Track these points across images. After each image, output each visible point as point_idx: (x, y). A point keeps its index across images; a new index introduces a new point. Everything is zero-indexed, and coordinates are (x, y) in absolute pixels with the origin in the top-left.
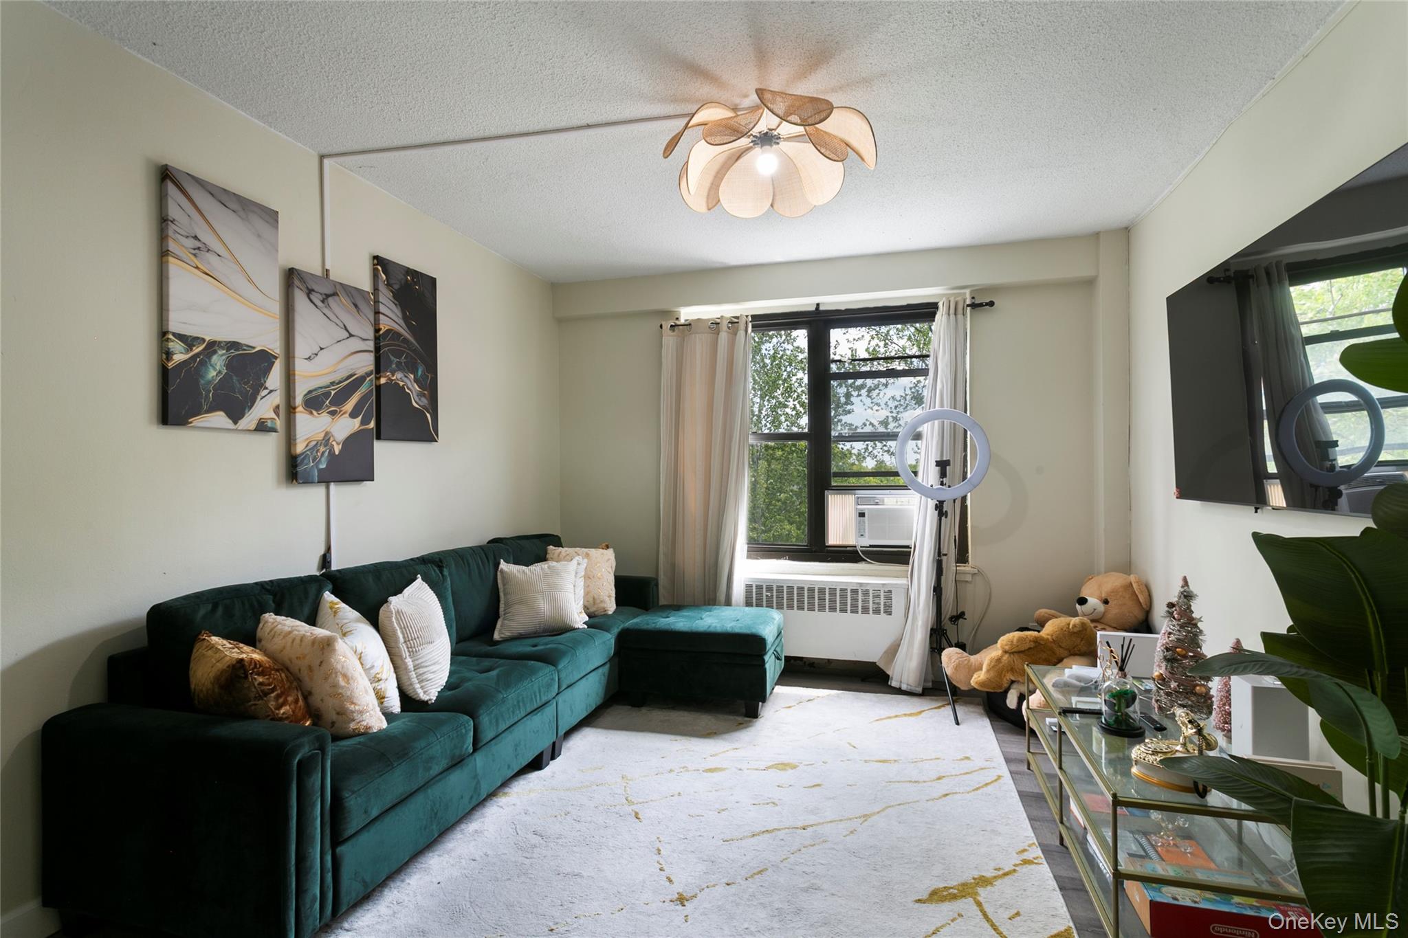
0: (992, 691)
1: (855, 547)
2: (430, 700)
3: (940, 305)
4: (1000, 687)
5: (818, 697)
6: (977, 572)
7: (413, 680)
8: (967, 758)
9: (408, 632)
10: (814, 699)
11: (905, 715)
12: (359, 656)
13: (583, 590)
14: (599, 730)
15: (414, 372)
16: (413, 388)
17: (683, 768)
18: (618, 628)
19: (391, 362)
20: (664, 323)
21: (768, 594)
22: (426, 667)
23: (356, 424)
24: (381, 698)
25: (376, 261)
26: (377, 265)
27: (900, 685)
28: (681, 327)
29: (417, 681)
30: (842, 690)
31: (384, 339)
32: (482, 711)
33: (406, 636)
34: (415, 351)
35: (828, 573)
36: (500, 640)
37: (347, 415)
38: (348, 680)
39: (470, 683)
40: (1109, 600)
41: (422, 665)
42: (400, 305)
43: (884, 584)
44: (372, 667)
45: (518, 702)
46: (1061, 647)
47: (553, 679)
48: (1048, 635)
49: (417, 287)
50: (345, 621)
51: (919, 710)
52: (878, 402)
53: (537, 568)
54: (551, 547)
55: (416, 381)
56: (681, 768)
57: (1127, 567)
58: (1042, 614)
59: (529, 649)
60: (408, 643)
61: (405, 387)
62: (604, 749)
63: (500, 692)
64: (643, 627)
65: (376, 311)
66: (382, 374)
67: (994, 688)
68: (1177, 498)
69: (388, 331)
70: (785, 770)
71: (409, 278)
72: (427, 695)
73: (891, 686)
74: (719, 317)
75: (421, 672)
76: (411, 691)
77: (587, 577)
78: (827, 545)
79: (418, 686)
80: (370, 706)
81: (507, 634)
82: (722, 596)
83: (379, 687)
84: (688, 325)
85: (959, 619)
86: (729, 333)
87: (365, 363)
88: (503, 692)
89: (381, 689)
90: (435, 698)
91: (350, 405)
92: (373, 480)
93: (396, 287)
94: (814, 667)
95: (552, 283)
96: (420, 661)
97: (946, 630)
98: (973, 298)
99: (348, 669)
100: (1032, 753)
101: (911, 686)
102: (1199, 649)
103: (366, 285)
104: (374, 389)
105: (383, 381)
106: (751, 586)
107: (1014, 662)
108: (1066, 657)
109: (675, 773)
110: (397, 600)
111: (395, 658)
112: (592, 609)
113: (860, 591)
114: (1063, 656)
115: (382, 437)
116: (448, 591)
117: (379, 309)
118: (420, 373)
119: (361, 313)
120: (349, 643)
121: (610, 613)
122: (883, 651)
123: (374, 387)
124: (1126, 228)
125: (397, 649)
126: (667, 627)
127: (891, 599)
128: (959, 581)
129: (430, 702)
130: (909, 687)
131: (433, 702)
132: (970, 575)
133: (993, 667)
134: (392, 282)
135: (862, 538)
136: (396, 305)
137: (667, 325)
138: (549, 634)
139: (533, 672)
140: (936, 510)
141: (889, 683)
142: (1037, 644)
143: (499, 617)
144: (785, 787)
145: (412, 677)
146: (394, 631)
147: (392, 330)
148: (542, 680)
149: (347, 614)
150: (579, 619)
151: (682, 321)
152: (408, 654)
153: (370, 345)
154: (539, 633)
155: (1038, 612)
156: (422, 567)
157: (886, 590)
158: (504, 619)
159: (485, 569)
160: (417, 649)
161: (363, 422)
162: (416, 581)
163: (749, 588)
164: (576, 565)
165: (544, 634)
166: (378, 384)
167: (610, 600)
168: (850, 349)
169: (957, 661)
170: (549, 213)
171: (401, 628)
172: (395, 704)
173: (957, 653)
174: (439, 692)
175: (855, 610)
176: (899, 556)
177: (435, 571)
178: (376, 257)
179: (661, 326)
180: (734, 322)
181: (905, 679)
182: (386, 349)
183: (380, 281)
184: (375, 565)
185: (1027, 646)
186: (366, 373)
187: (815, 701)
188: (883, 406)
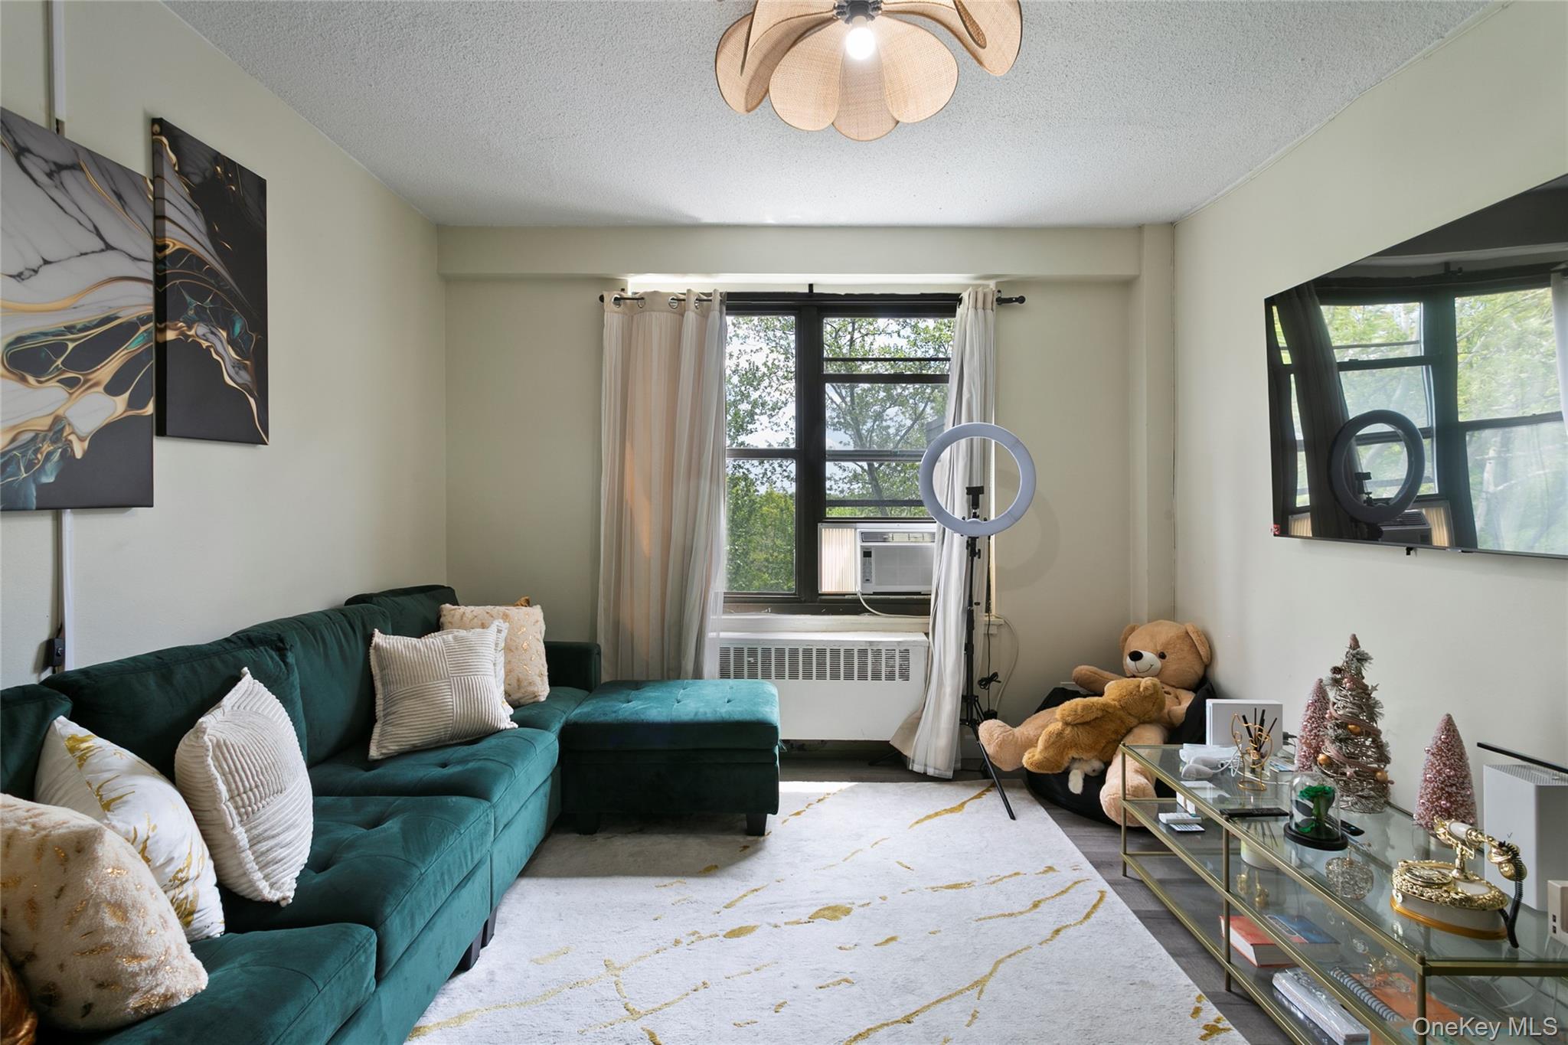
0: (1050, 772)
1: (856, 594)
2: (284, 899)
3: (965, 296)
4: (1059, 767)
5: (829, 794)
6: (1003, 623)
7: (248, 866)
8: (1050, 869)
9: (237, 778)
10: (824, 798)
11: (947, 811)
12: (141, 846)
13: (503, 669)
14: (543, 881)
15: (228, 327)
16: (226, 355)
17: (693, 934)
18: (560, 722)
19: (186, 306)
20: (605, 294)
21: (750, 659)
22: (273, 837)
23: (118, 406)
24: (186, 913)
25: (157, 128)
26: (160, 134)
27: (925, 770)
28: (628, 301)
29: (257, 867)
30: (852, 781)
31: (174, 265)
32: (388, 910)
33: (234, 786)
34: (229, 293)
35: (824, 628)
36: (380, 757)
37: (101, 389)
38: (125, 912)
39: (354, 853)
40: (1166, 654)
41: (266, 834)
42: (203, 212)
43: (899, 643)
44: (170, 861)
45: (442, 875)
46: (1130, 714)
47: (488, 823)
48: (1113, 700)
49: (233, 188)
50: (107, 776)
51: (959, 803)
52: (778, 421)
53: (434, 640)
54: (448, 605)
55: (231, 342)
56: (690, 935)
57: (1171, 613)
58: (1083, 672)
59: (437, 772)
60: (238, 799)
61: (212, 350)
62: (560, 915)
63: (414, 865)
64: (599, 720)
65: (158, 214)
66: (168, 323)
67: (1053, 769)
68: (1275, 535)
69: (182, 252)
70: (835, 918)
71: (219, 169)
72: (277, 889)
73: (912, 771)
74: (685, 292)
75: (264, 849)
76: (245, 886)
77: (509, 649)
78: (820, 592)
79: (258, 876)
80: (174, 951)
81: (393, 748)
82: (689, 666)
83: (182, 896)
84: (639, 299)
85: (990, 683)
86: (696, 313)
87: (138, 300)
88: (420, 864)
89: (186, 898)
90: (292, 894)
91: (107, 371)
92: (152, 506)
93: (197, 179)
94: (805, 750)
95: (437, 225)
96: (261, 829)
97: (978, 697)
98: (999, 291)
99: (125, 890)
100: (1128, 855)
101: (939, 770)
102: (1375, 725)
103: (137, 161)
104: (154, 347)
105: (171, 335)
106: (728, 649)
107: (1078, 736)
108: (1136, 726)
109: (684, 944)
110: (213, 721)
111: (211, 830)
112: (515, 696)
113: (869, 652)
114: (1132, 726)
115: (168, 433)
116: (296, 690)
117: (164, 212)
118: (237, 329)
119: (127, 209)
120: (119, 825)
121: (543, 699)
122: (898, 726)
123: (153, 343)
124: (1172, 223)
125: (215, 813)
126: (634, 718)
127: (908, 660)
128: (992, 634)
129: (283, 904)
130: (937, 772)
131: (291, 901)
132: (996, 627)
133: (1053, 743)
134: (188, 169)
135: (867, 584)
136: (195, 210)
137: (610, 297)
138: (459, 741)
139: (459, 817)
140: (967, 548)
141: (910, 768)
142: (1105, 713)
143: (376, 721)
144: (850, 949)
145: (247, 860)
146: (210, 782)
147: (188, 251)
148: (474, 828)
149: (107, 760)
150: (503, 716)
151: (629, 294)
152: (237, 819)
153: (147, 270)
154: (444, 741)
155: (1075, 670)
156: (248, 653)
157: (903, 648)
158: (385, 724)
159: (349, 645)
160: (255, 807)
161: (132, 404)
162: (243, 680)
163: (724, 653)
164: (495, 633)
165: (451, 742)
166: (160, 339)
167: (542, 680)
168: (747, 361)
169: (1001, 736)
170: (465, 101)
171: (223, 774)
172: (213, 918)
173: (999, 726)
174: (297, 879)
175: (863, 677)
176: (916, 606)
177: (271, 658)
178: (157, 122)
179: (602, 298)
180: (704, 299)
181: (931, 762)
182: (178, 282)
183: (165, 163)
184: (158, 655)
185: (1093, 716)
186: (138, 318)
187: (826, 800)
188: (783, 427)
